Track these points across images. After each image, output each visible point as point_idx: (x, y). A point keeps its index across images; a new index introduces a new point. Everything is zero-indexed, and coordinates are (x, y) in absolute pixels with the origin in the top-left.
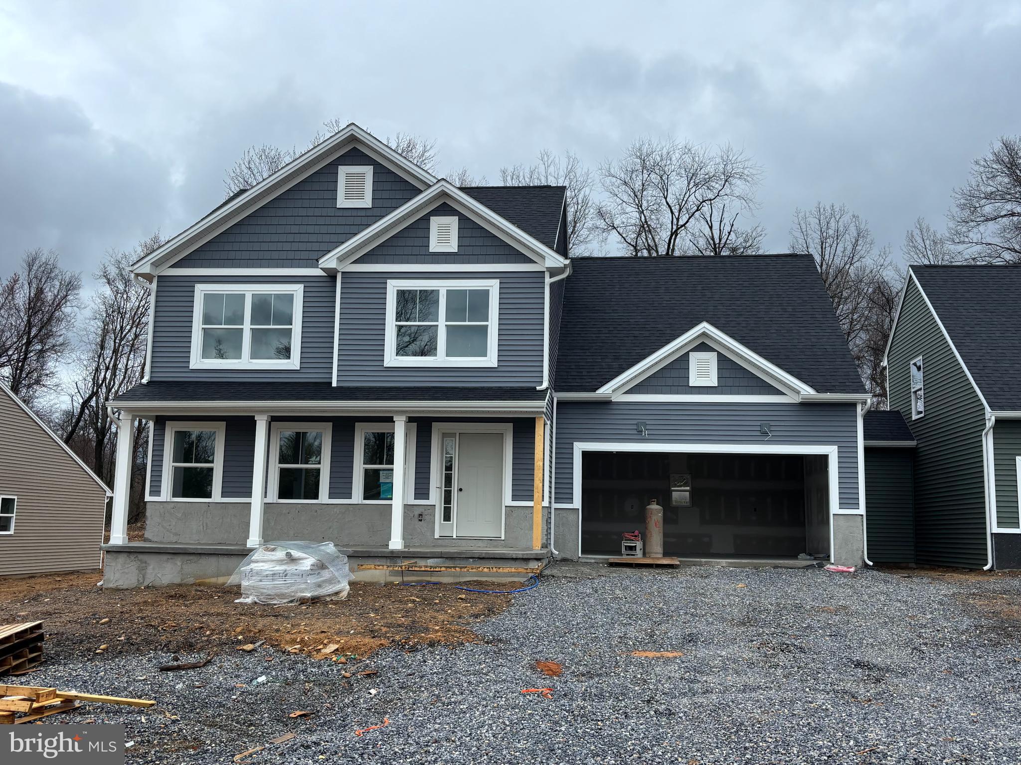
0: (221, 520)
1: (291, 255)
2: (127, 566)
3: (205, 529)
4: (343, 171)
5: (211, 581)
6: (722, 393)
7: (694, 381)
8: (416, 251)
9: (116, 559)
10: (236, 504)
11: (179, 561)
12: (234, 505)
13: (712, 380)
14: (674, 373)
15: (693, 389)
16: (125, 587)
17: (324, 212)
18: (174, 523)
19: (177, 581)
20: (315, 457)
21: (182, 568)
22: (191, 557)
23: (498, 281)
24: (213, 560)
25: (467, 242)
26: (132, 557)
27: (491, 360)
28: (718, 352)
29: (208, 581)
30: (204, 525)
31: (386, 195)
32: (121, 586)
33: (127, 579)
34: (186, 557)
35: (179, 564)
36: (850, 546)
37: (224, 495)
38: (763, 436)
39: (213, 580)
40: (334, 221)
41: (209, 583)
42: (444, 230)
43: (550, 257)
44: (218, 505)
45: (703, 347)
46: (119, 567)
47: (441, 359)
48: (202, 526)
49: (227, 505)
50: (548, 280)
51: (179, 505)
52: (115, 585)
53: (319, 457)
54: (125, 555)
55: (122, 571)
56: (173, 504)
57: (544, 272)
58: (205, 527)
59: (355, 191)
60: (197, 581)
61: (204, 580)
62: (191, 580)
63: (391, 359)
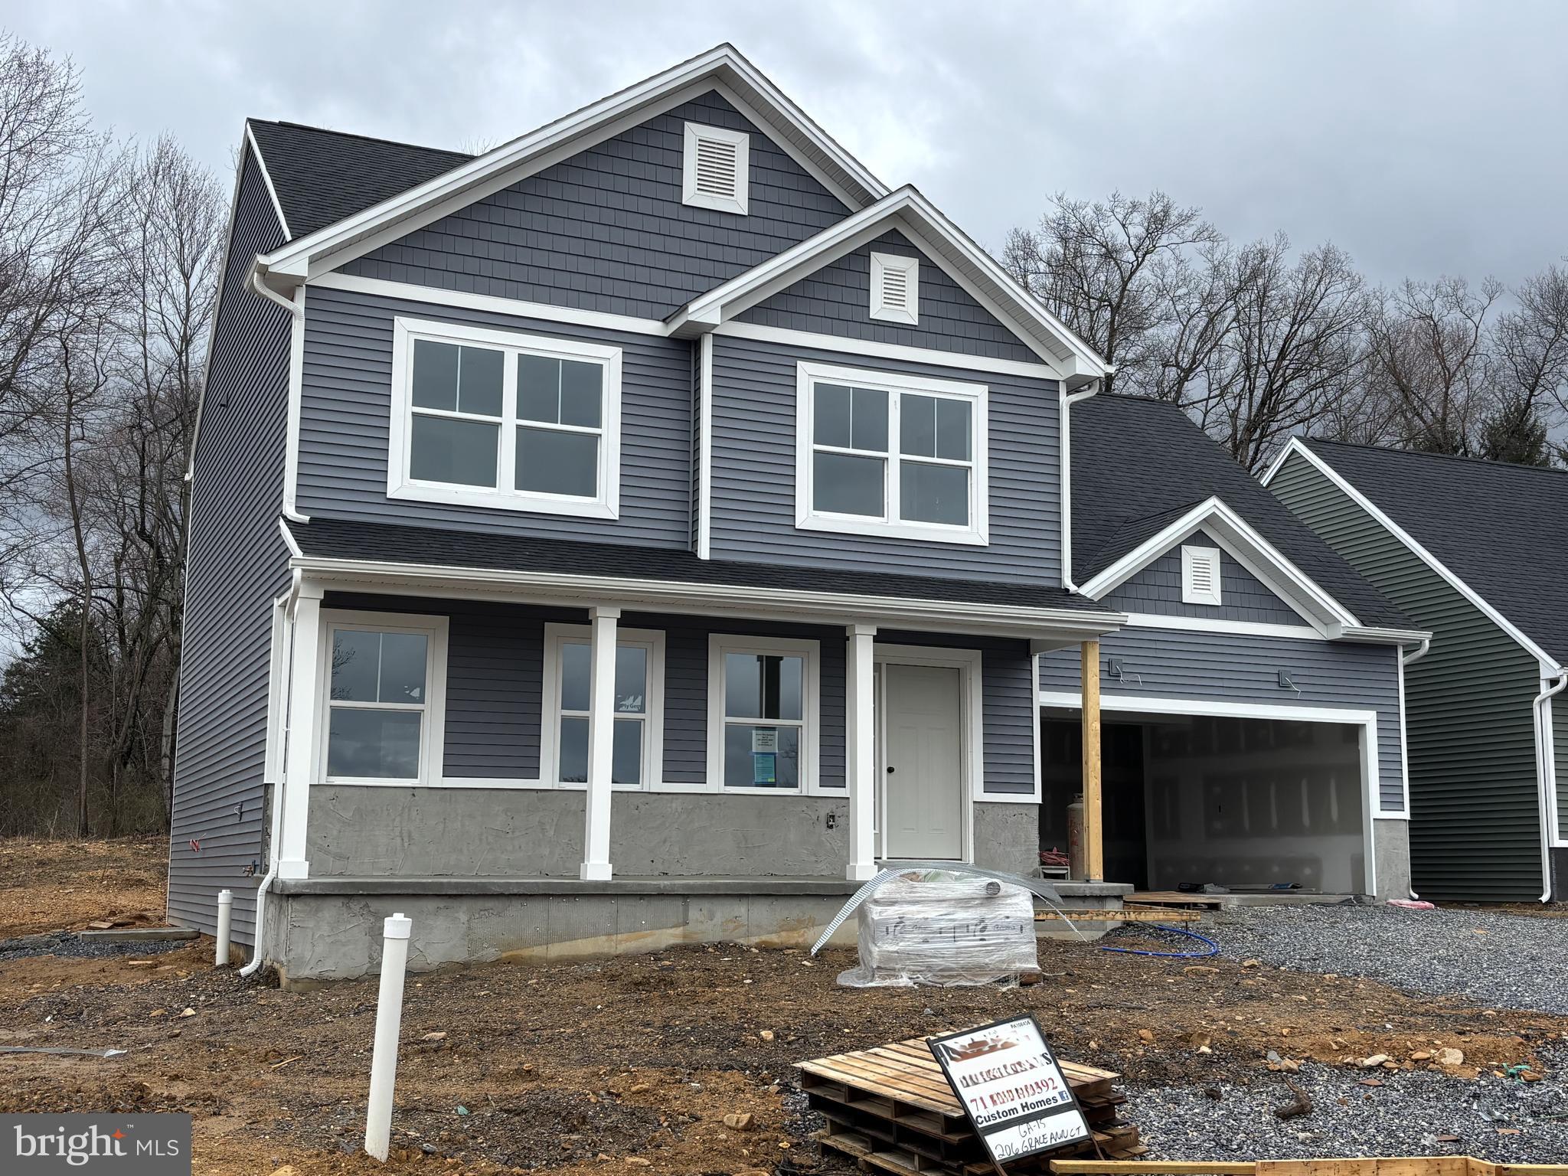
0: (442, 826)
1: (594, 284)
2: (342, 928)
3: (406, 844)
4: (694, 133)
5: (534, 953)
6: (1226, 618)
7: (1189, 595)
8: (846, 312)
9: (317, 911)
10: (474, 792)
11: (462, 912)
12: (469, 792)
13: (1213, 596)
14: (1160, 579)
15: (1187, 607)
16: (339, 974)
17: (659, 208)
18: (335, 833)
19: (461, 956)
20: (632, 698)
21: (469, 928)
22: (489, 904)
23: (985, 388)
24: (537, 910)
25: (932, 308)
26: (356, 906)
27: (976, 531)
28: (1221, 548)
29: (526, 952)
30: (405, 835)
31: (772, 195)
32: (332, 974)
33: (345, 955)
34: (480, 904)
35: (463, 917)
36: (1394, 869)
37: (450, 769)
38: (1282, 692)
39: (538, 951)
40: (677, 229)
41: (531, 957)
42: (894, 279)
43: (1082, 356)
44: (433, 792)
45: (1198, 538)
46: (325, 929)
47: (891, 523)
48: (399, 840)
49: (454, 792)
50: (1065, 400)
51: (347, 792)
52: (316, 972)
53: (640, 698)
54: (339, 903)
55: (332, 939)
56: (332, 791)
57: (1058, 382)
58: (406, 840)
59: (716, 178)
60: (504, 955)
61: (518, 952)
62: (490, 953)
63: (807, 516)
